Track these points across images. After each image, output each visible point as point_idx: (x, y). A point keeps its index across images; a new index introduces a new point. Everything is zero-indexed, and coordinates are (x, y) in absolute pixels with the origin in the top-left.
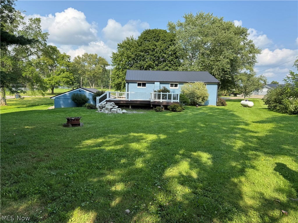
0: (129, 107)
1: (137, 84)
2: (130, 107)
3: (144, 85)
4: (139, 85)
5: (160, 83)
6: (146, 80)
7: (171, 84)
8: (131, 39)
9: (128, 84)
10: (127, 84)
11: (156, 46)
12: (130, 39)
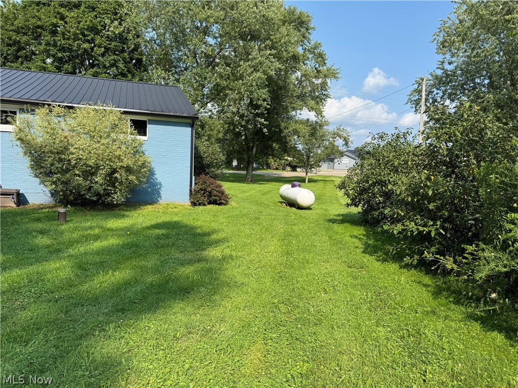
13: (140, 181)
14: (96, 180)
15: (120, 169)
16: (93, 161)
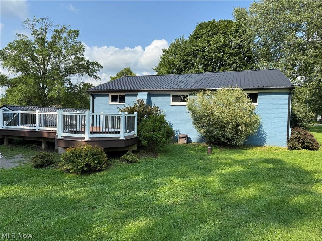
1: (111, 97)
4: (114, 99)
8: (180, 40)
9: (94, 98)
13: (253, 132)
14: (227, 130)
15: (241, 124)
16: (226, 120)
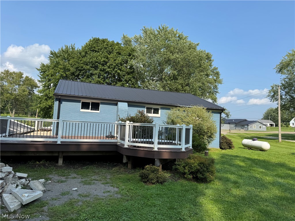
0: (57, 162)
1: (81, 104)
2: (61, 162)
3: (95, 107)
4: (85, 106)
5: (129, 106)
6: (100, 97)
7: (147, 108)
8: (71, 47)
9: (60, 103)
10: (58, 102)
11: (107, 58)
12: (69, 48)
